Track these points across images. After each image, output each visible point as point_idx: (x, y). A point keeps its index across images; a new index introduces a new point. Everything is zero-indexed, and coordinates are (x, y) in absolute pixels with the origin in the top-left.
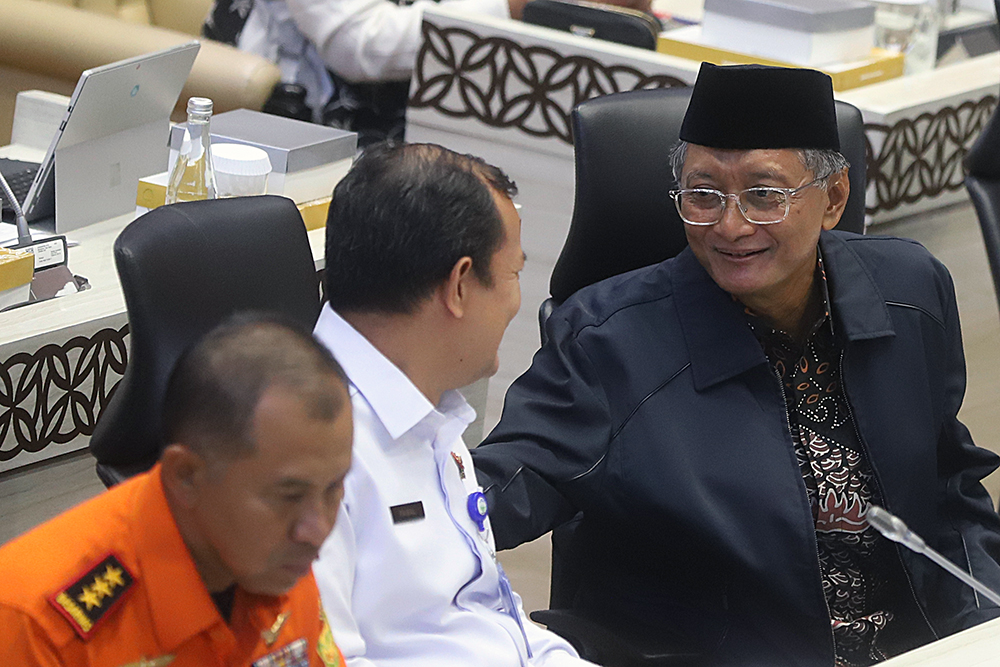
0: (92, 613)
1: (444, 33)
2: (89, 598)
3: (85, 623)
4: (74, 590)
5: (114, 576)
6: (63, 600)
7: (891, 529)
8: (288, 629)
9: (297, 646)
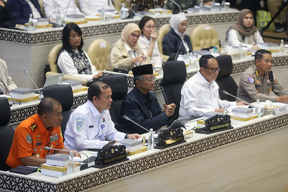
7: (126, 118)
8: (55, 133)
9: (56, 135)
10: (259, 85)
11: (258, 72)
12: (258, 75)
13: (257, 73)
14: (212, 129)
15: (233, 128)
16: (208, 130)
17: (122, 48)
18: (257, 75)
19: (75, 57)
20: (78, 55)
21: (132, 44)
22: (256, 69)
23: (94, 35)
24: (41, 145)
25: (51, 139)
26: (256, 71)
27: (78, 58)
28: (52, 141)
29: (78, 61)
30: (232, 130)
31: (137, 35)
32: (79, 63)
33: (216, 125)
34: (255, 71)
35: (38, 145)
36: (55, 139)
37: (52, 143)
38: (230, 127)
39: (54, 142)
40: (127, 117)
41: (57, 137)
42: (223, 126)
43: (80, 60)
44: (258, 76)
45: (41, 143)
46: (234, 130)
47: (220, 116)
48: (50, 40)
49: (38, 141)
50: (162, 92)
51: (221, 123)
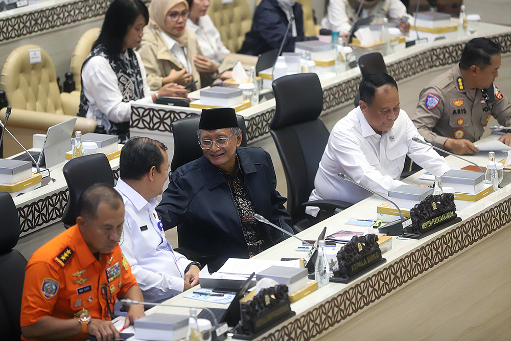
0: (64, 261)
1: (137, 109)
2: (63, 258)
3: (63, 264)
4: (59, 256)
5: (69, 252)
6: (57, 259)
7: (260, 219)
8: (114, 260)
9: (117, 264)
10: (460, 109)
11: (462, 81)
12: (461, 87)
13: (461, 84)
14: (424, 226)
15: (460, 219)
16: (416, 229)
17: (155, 42)
18: (459, 88)
19: (121, 70)
20: (127, 67)
21: (175, 32)
22: (459, 75)
23: (80, 20)
24: (90, 289)
25: (108, 275)
26: (460, 80)
27: (125, 73)
28: (112, 278)
29: (124, 83)
30: (459, 224)
31: (180, 13)
32: (125, 87)
33: (430, 218)
34: (458, 78)
35: (84, 292)
36: (116, 274)
37: (111, 281)
38: (455, 219)
39: (114, 279)
40: (261, 217)
41: (118, 270)
42: (443, 218)
43: (128, 77)
44: (462, 90)
45: (90, 286)
46: (463, 225)
47: (437, 198)
48: (11, 37)
49: (80, 285)
50: (272, 138)
51: (439, 213)
